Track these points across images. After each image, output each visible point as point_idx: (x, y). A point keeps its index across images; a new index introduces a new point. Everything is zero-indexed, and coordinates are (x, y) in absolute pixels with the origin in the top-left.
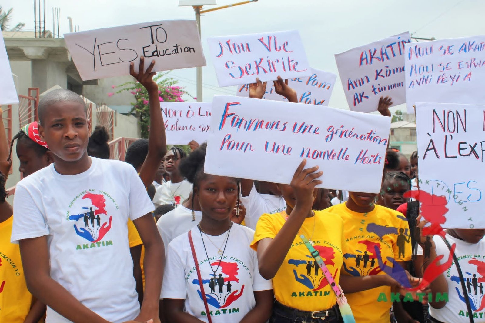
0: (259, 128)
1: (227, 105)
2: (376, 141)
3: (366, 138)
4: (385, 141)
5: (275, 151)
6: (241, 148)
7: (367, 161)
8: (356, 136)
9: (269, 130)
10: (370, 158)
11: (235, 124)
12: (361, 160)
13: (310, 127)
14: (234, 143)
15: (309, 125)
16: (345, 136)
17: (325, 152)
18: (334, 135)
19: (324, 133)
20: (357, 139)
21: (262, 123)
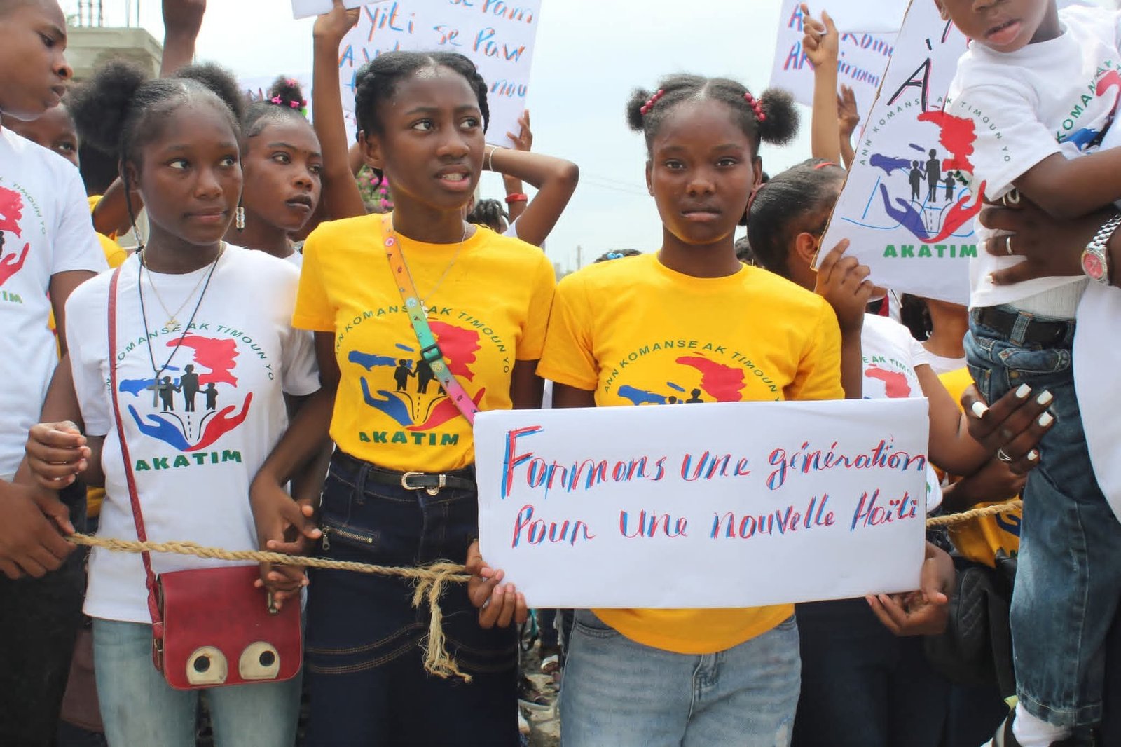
0: (598, 482)
1: (509, 435)
2: (897, 465)
3: (871, 463)
4: (919, 459)
5: (645, 533)
6: (563, 536)
7: (882, 518)
8: (843, 461)
9: (623, 483)
10: (888, 508)
11: (539, 477)
12: (865, 518)
13: (724, 460)
14: (544, 526)
15: (721, 457)
16: (816, 466)
17: (771, 518)
18: (789, 469)
19: (761, 469)
20: (845, 467)
21: (602, 466)
